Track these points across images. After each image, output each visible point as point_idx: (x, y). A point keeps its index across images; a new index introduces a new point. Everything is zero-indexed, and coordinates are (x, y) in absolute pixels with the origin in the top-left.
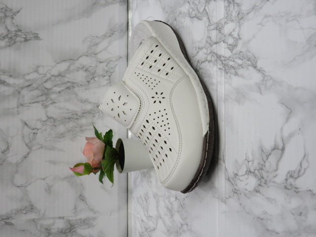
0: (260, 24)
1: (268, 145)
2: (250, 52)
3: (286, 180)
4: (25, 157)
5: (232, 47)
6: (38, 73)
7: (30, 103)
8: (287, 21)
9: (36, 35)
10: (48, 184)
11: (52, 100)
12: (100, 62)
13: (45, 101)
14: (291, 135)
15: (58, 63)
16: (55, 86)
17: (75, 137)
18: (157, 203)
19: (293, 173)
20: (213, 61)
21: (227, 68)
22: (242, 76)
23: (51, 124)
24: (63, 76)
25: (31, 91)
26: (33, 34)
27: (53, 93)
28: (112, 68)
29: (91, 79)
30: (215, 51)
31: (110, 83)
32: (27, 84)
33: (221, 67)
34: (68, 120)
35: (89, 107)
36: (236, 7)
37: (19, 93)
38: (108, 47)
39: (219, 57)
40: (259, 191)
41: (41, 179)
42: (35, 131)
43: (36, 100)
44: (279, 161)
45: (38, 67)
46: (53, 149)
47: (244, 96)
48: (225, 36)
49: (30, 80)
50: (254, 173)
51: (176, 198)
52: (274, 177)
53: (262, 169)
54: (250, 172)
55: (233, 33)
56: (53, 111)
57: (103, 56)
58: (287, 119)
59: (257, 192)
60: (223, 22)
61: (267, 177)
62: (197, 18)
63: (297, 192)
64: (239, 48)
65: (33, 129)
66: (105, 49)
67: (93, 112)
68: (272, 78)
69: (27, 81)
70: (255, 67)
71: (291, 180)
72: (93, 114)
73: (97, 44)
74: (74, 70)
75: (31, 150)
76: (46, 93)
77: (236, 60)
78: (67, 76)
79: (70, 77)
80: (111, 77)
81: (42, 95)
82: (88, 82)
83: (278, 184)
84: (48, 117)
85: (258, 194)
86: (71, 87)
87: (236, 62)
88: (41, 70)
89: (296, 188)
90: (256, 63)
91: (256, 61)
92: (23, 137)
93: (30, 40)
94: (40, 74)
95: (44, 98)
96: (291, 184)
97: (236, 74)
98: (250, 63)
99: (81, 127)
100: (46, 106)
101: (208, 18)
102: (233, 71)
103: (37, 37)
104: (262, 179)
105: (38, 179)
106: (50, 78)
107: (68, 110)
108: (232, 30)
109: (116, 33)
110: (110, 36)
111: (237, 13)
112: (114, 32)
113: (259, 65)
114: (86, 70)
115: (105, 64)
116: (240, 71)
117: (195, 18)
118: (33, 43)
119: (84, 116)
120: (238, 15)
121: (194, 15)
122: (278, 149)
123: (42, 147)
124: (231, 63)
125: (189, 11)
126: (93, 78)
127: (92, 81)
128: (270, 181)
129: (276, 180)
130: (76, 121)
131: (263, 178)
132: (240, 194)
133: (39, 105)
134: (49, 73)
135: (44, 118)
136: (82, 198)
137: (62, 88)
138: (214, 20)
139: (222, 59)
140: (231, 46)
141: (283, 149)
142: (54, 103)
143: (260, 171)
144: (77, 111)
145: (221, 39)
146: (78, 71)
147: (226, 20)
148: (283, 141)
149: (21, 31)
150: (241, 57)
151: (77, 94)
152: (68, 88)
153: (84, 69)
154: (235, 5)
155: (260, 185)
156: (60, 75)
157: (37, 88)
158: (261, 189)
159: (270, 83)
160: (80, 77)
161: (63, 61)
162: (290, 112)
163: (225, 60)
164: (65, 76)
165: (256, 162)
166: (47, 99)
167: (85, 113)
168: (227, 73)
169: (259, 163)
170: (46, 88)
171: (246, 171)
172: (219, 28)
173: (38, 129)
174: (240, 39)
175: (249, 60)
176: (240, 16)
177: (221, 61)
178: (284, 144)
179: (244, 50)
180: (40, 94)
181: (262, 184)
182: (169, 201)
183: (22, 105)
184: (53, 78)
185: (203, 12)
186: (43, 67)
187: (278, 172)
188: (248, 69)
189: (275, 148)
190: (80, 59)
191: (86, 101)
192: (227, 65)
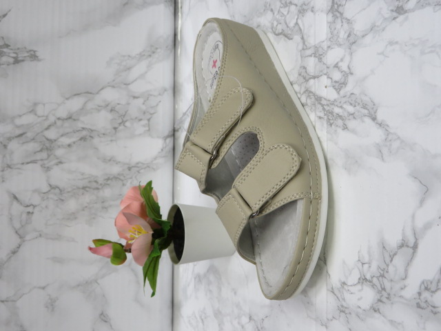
0: (382, 53)
1: (393, 240)
2: (366, 95)
3: (420, 294)
4: (14, 252)
5: (339, 86)
6: (36, 114)
7: (23, 164)
8: (423, 53)
9: (32, 53)
10: (49, 295)
11: (57, 159)
12: (134, 97)
13: (46, 160)
14: (427, 226)
15: (67, 99)
16: (62, 136)
17: (94, 218)
18: (219, 325)
19: (429, 283)
20: (309, 104)
21: (331, 118)
22: (354, 132)
23: (56, 198)
24: (74, 120)
25: (24, 143)
26: (28, 52)
27: (59, 147)
28: (152, 107)
29: (120, 124)
30: (313, 90)
31: (149, 130)
32: (18, 132)
33: (322, 114)
34: (82, 191)
35: (115, 170)
36: (345, 25)
37: (5, 146)
38: (146, 72)
39: (319, 99)
40: (379, 309)
41: (40, 288)
42: (30, 209)
43: (33, 159)
44: (408, 264)
45: (35, 104)
46: (58, 237)
47: (357, 162)
48: (328, 67)
49: (22, 125)
50: (370, 282)
51: (250, 318)
52: (402, 289)
53: (382, 276)
54: (365, 279)
55: (340, 64)
56: (59, 176)
57: (137, 88)
58: (422, 202)
59: (375, 311)
60: (325, 45)
61: (391, 288)
62: (286, 36)
63: (435, 313)
64: (349, 88)
65: (27, 206)
66: (142, 76)
67: (122, 178)
68: (399, 138)
69: (18, 127)
70: (374, 119)
71: (426, 295)
72: (122, 180)
73: (129, 69)
74: (92, 109)
75: (24, 241)
76: (48, 146)
77: (345, 106)
78: (82, 118)
79: (86, 121)
80: (151, 120)
81: (41, 151)
82: (115, 128)
83: (406, 300)
84: (50, 185)
85: (377, 315)
86: (87, 136)
87: (345, 110)
88: (40, 110)
89: (434, 307)
90: (375, 113)
91: (375, 109)
92: (11, 219)
93: (23, 61)
94: (39, 117)
95: (44, 155)
96: (426, 301)
97: (345, 128)
98: (366, 112)
99: (103, 202)
100: (48, 168)
101: (302, 38)
102: (340, 122)
103: (34, 56)
104: (383, 292)
105: (35, 287)
106: (55, 123)
107: (83, 174)
108: (339, 60)
109: (159, 50)
110: (150, 56)
111: (347, 34)
112: (157, 49)
113: (380, 117)
114: (111, 110)
115: (141, 101)
116: (352, 124)
117: (281, 36)
118: (28, 66)
119: (108, 184)
120: (348, 36)
121: (280, 31)
122: (408, 246)
123: (40, 235)
124: (337, 110)
125: (273, 24)
126: (123, 122)
127: (122, 127)
128: (395, 295)
129: (403, 293)
130: (96, 191)
131: (384, 289)
132: (350, 313)
133: (37, 166)
134: (54, 115)
135: (45, 188)
136: (104, 318)
137: (74, 140)
138: (311, 41)
139: (324, 102)
140: (337, 84)
141: (415, 247)
142: (61, 163)
143: (380, 278)
144: (97, 177)
145: (322, 71)
146: (99, 111)
147: (329, 43)
148: (415, 234)
149: (10, 46)
150: (353, 102)
151: (96, 149)
152: (83, 139)
153: (109, 108)
154: (344, 21)
155: (380, 300)
156: (70, 118)
157: (33, 139)
158: (381, 306)
159: (396, 144)
160: (102, 120)
161: (75, 95)
162: (426, 192)
163: (328, 105)
164: (78, 120)
165: (374, 265)
166: (49, 156)
167: (110, 179)
168: (331, 125)
169: (379, 267)
170: (47, 139)
171: (359, 279)
172: (318, 54)
173: (34, 206)
174: (352, 74)
175: (364, 107)
176: (352, 39)
177: (323, 105)
178: (416, 239)
179: (356, 91)
180: (39, 149)
181: (384, 299)
182: (239, 323)
183: (9, 167)
184: (59, 123)
185: (294, 27)
186: (44, 105)
187: (407, 282)
188: (363, 121)
189: (403, 245)
190: (103, 92)
191: (111, 160)
192: (332, 113)
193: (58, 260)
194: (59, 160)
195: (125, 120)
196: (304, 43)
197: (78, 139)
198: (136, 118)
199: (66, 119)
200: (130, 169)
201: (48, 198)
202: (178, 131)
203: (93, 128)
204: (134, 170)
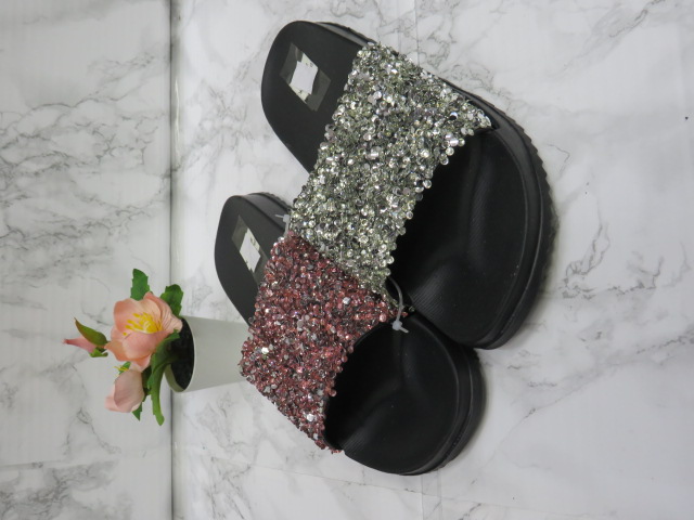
193: (18, 334)
194: (20, 194)
195: (111, 146)
196: (382, 18)
197: (48, 166)
198: (126, 146)
199: (33, 137)
200: (118, 213)
201: (5, 245)
202: (176, 170)
203: (69, 153)
204: (124, 215)
